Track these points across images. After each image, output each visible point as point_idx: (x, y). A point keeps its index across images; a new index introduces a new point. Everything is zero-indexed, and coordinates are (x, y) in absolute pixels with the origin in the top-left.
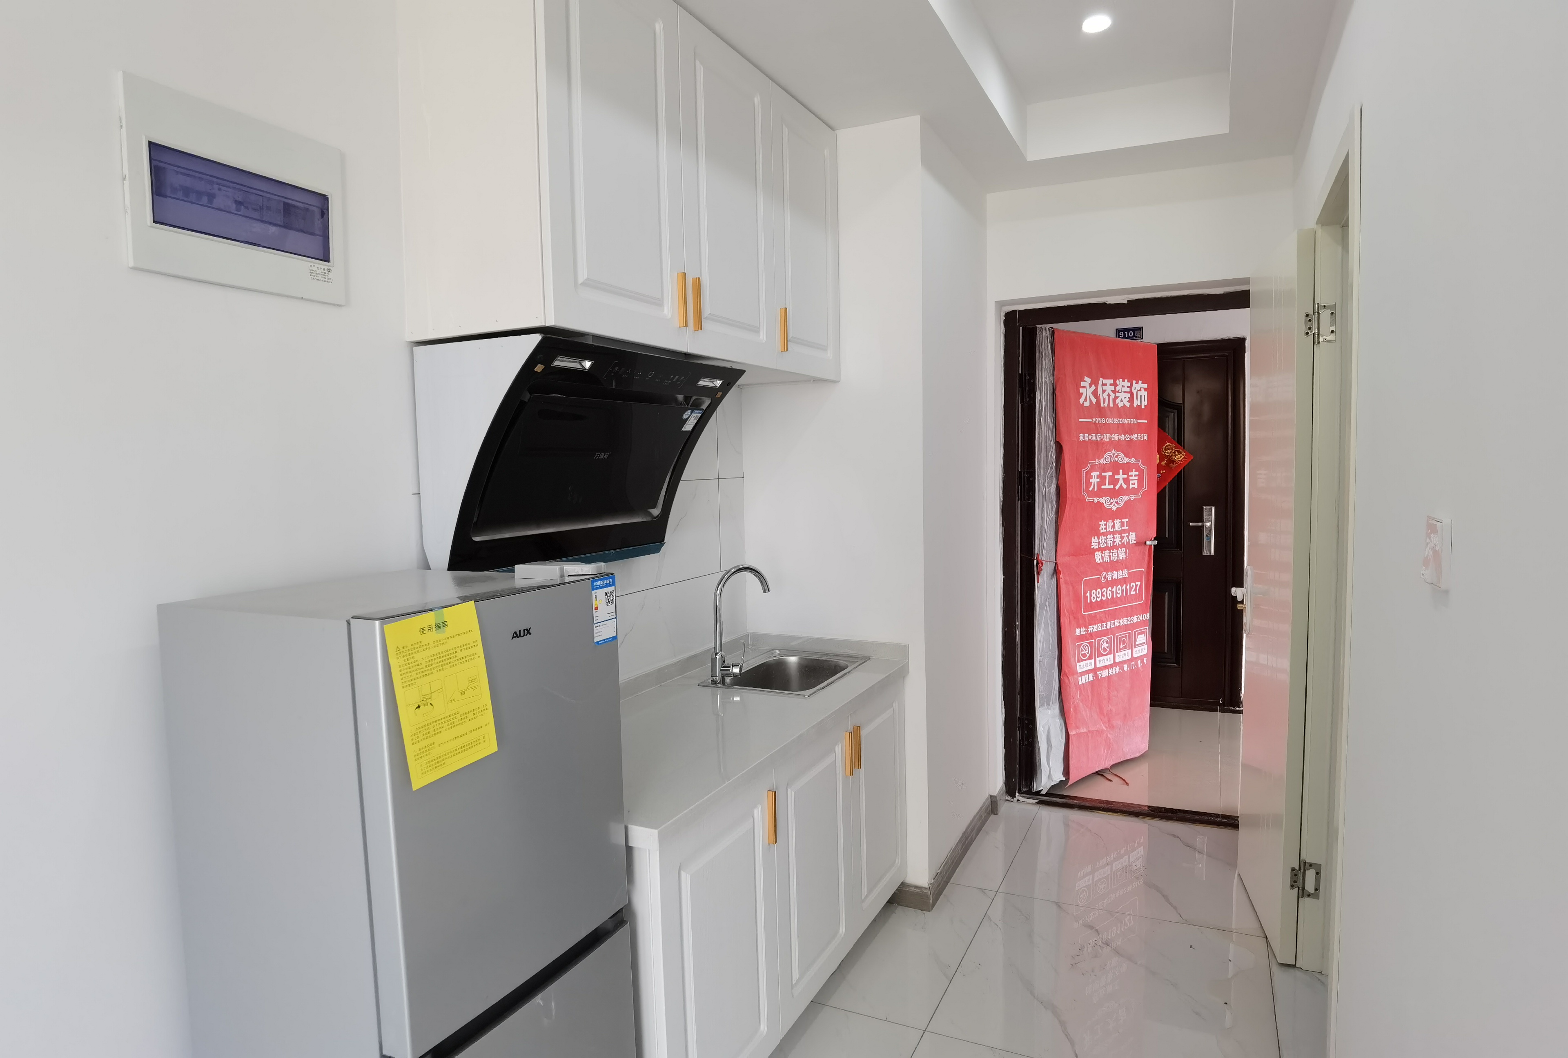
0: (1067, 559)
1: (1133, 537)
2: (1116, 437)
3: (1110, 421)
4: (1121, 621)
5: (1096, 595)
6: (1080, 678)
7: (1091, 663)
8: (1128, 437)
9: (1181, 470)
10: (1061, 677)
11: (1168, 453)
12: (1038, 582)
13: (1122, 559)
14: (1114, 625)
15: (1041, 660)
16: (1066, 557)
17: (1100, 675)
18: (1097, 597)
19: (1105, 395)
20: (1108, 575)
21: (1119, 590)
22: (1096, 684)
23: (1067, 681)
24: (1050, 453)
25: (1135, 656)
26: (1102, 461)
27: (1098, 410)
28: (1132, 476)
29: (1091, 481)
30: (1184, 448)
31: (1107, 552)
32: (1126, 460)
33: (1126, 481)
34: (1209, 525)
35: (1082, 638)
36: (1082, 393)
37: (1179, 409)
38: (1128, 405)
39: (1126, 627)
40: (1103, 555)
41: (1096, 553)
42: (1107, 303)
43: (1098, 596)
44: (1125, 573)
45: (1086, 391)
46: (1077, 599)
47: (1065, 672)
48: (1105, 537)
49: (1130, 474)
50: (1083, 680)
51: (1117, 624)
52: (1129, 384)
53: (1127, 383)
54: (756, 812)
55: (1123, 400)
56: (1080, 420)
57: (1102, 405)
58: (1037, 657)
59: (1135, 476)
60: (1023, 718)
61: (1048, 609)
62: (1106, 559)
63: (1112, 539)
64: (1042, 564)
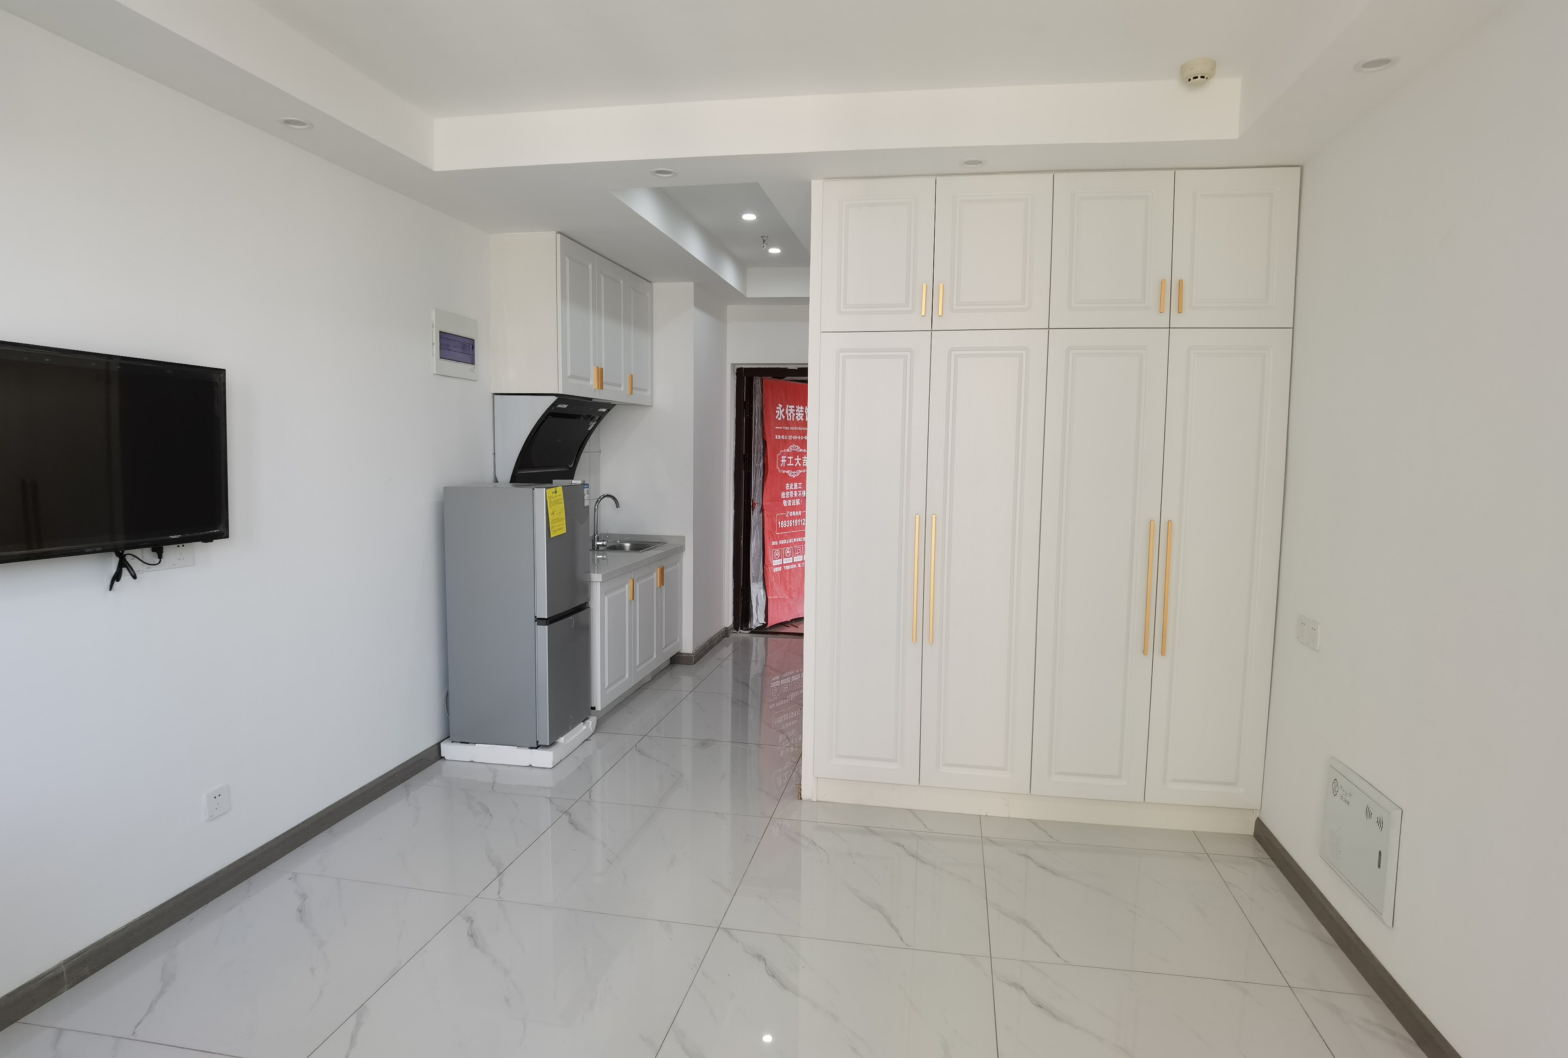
0: (768, 503)
2: (795, 437)
3: (792, 428)
4: (797, 539)
5: (783, 524)
6: (774, 568)
7: (781, 561)
8: (802, 438)
10: (764, 567)
12: (753, 515)
13: (798, 505)
15: (754, 557)
17: (785, 568)
19: (790, 414)
20: (790, 513)
21: (796, 522)
22: (783, 573)
23: (767, 569)
24: (760, 445)
26: (788, 450)
27: (785, 422)
29: (782, 461)
31: (790, 500)
32: (801, 450)
33: (801, 462)
35: (775, 547)
36: (777, 413)
38: (802, 420)
39: (800, 543)
40: (787, 502)
41: (784, 501)
44: (799, 513)
45: (780, 411)
46: (773, 525)
47: (766, 564)
48: (789, 492)
50: (776, 570)
51: (795, 541)
52: (803, 408)
54: (627, 585)
55: (800, 417)
56: (776, 428)
57: (788, 420)
58: (751, 555)
60: (744, 588)
61: (758, 530)
62: (790, 504)
63: (793, 494)
64: (755, 505)
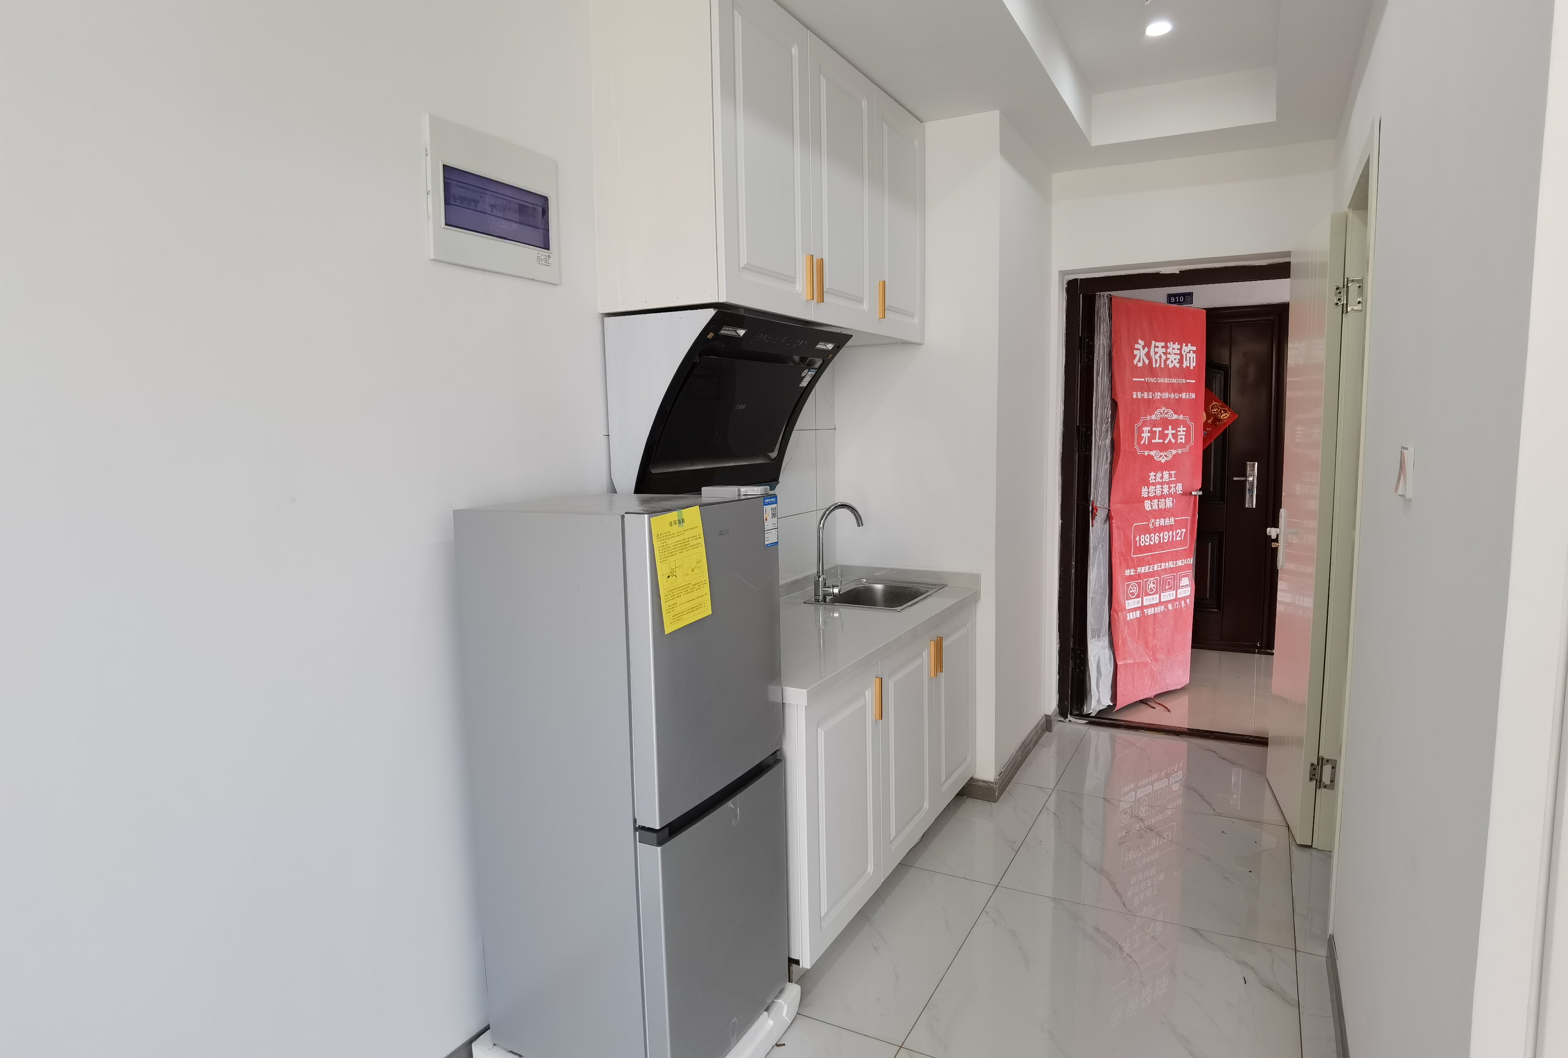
0: (1119, 506)
1: (1179, 487)
2: (1166, 395)
3: (1161, 380)
4: (1167, 564)
5: (1145, 540)
6: (1128, 614)
7: (1139, 601)
8: (1176, 396)
9: (1227, 428)
10: (1111, 613)
11: (1214, 412)
12: (1092, 526)
13: (1169, 507)
14: (1161, 567)
15: (1094, 597)
16: (1118, 505)
17: (1146, 612)
18: (1145, 541)
19: (1157, 356)
20: (1156, 521)
21: (1166, 536)
22: (1143, 620)
23: (1116, 616)
24: (1106, 410)
25: (1179, 596)
26: (1153, 417)
27: (1149, 370)
28: (1180, 431)
29: (1142, 435)
30: (1230, 407)
31: (1156, 500)
32: (1175, 417)
33: (1175, 436)
34: (1251, 479)
35: (1131, 578)
36: (1136, 355)
37: (1226, 371)
38: (1178, 365)
39: (1171, 570)
40: (1152, 503)
41: (1146, 501)
42: (1161, 273)
43: (1147, 541)
44: (1170, 521)
45: (1140, 353)
46: (1128, 543)
47: (1115, 608)
48: (1154, 487)
49: (1178, 429)
50: (1131, 616)
51: (1163, 567)
52: (1179, 347)
53: (1177, 346)
54: (867, 692)
55: (1173, 362)
56: (1134, 379)
57: (1154, 366)
58: (1090, 593)
59: (1183, 431)
60: (1076, 649)
61: (1101, 551)
62: (1155, 507)
63: (1161, 489)
64: (1097, 510)
